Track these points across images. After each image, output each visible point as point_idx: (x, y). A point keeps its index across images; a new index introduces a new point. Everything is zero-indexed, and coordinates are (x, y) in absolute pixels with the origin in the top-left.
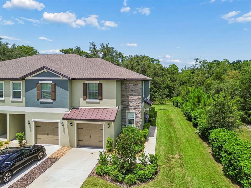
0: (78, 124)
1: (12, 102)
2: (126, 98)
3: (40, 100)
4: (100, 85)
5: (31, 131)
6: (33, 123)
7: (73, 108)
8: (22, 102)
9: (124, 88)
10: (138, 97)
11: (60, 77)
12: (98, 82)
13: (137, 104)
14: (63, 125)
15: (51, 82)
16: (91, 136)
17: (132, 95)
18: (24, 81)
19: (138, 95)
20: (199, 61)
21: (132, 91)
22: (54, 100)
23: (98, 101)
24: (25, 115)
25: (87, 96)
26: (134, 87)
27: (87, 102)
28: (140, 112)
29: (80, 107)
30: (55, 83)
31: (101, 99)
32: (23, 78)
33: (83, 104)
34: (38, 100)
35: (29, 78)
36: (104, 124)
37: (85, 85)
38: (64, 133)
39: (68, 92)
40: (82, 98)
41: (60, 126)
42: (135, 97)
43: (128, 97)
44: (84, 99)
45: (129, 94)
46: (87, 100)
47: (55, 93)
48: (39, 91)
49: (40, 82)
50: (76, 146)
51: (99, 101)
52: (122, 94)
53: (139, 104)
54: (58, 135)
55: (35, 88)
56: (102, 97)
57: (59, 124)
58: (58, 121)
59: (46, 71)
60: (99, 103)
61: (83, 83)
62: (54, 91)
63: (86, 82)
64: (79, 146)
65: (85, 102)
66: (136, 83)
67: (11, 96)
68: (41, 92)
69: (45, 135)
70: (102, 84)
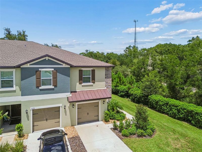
1: (0, 92)
3: (40, 88)
4: (93, 71)
6: (31, 111)
7: (71, 92)
8: (14, 91)
10: (109, 79)
11: (62, 65)
12: (92, 69)
14: (65, 108)
15: (53, 69)
16: (88, 113)
22: (56, 86)
25: (82, 81)
26: (107, 72)
27: (83, 86)
29: (77, 91)
30: (57, 70)
31: (94, 83)
32: (19, 67)
33: (79, 87)
34: (38, 87)
35: (28, 66)
36: (100, 102)
37: (81, 72)
38: (66, 115)
39: (70, 78)
40: (78, 82)
42: (107, 79)
44: (80, 83)
47: (56, 80)
48: (39, 78)
49: (40, 70)
50: (77, 124)
51: (92, 84)
53: (110, 85)
54: (60, 118)
55: (34, 76)
56: (95, 81)
57: (61, 108)
58: (60, 105)
59: (47, 59)
60: (92, 86)
61: (79, 70)
62: (55, 78)
63: (82, 69)
64: (79, 124)
65: (80, 86)
68: (40, 80)
69: (44, 121)
70: (95, 70)
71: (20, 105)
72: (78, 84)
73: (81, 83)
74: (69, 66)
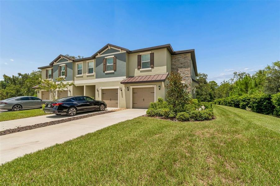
0: (133, 89)
1: (88, 76)
2: (176, 71)
3: (106, 72)
4: (152, 55)
5: (99, 97)
6: (100, 90)
7: (130, 77)
8: (93, 76)
9: (173, 63)
10: (187, 69)
11: (120, 51)
12: (150, 52)
13: (186, 75)
14: (121, 90)
15: (113, 56)
16: (144, 99)
17: (181, 67)
18: (95, 59)
19: (187, 67)
20: (237, 74)
21: (182, 64)
22: (115, 70)
23: (150, 69)
24: (95, 85)
25: (141, 66)
26: (183, 60)
27: (141, 72)
28: (189, 82)
29: (135, 76)
30: (116, 57)
31: (153, 67)
32: (94, 57)
33: (137, 73)
34: (104, 72)
35: (99, 56)
36: (155, 87)
37: (140, 57)
38: (122, 97)
39: (126, 63)
40: (136, 68)
41: (119, 91)
42: (184, 69)
43: (178, 70)
44: (138, 69)
45: (178, 67)
46: (141, 70)
47: (116, 65)
48: (105, 65)
49: (106, 58)
50: (131, 107)
52: (172, 68)
53: (188, 75)
54: (118, 100)
55: (102, 63)
56: (154, 65)
57: (119, 89)
58: (118, 87)
59: (110, 49)
60: (150, 71)
61: (138, 56)
62: (115, 63)
63: (140, 54)
64: (133, 108)
65: (139, 71)
66: (185, 56)
67: (87, 73)
68: (106, 66)
69: (109, 100)
70: (153, 53)
71: (95, 86)
72: (136, 70)
73: (140, 69)
74: (125, 52)
